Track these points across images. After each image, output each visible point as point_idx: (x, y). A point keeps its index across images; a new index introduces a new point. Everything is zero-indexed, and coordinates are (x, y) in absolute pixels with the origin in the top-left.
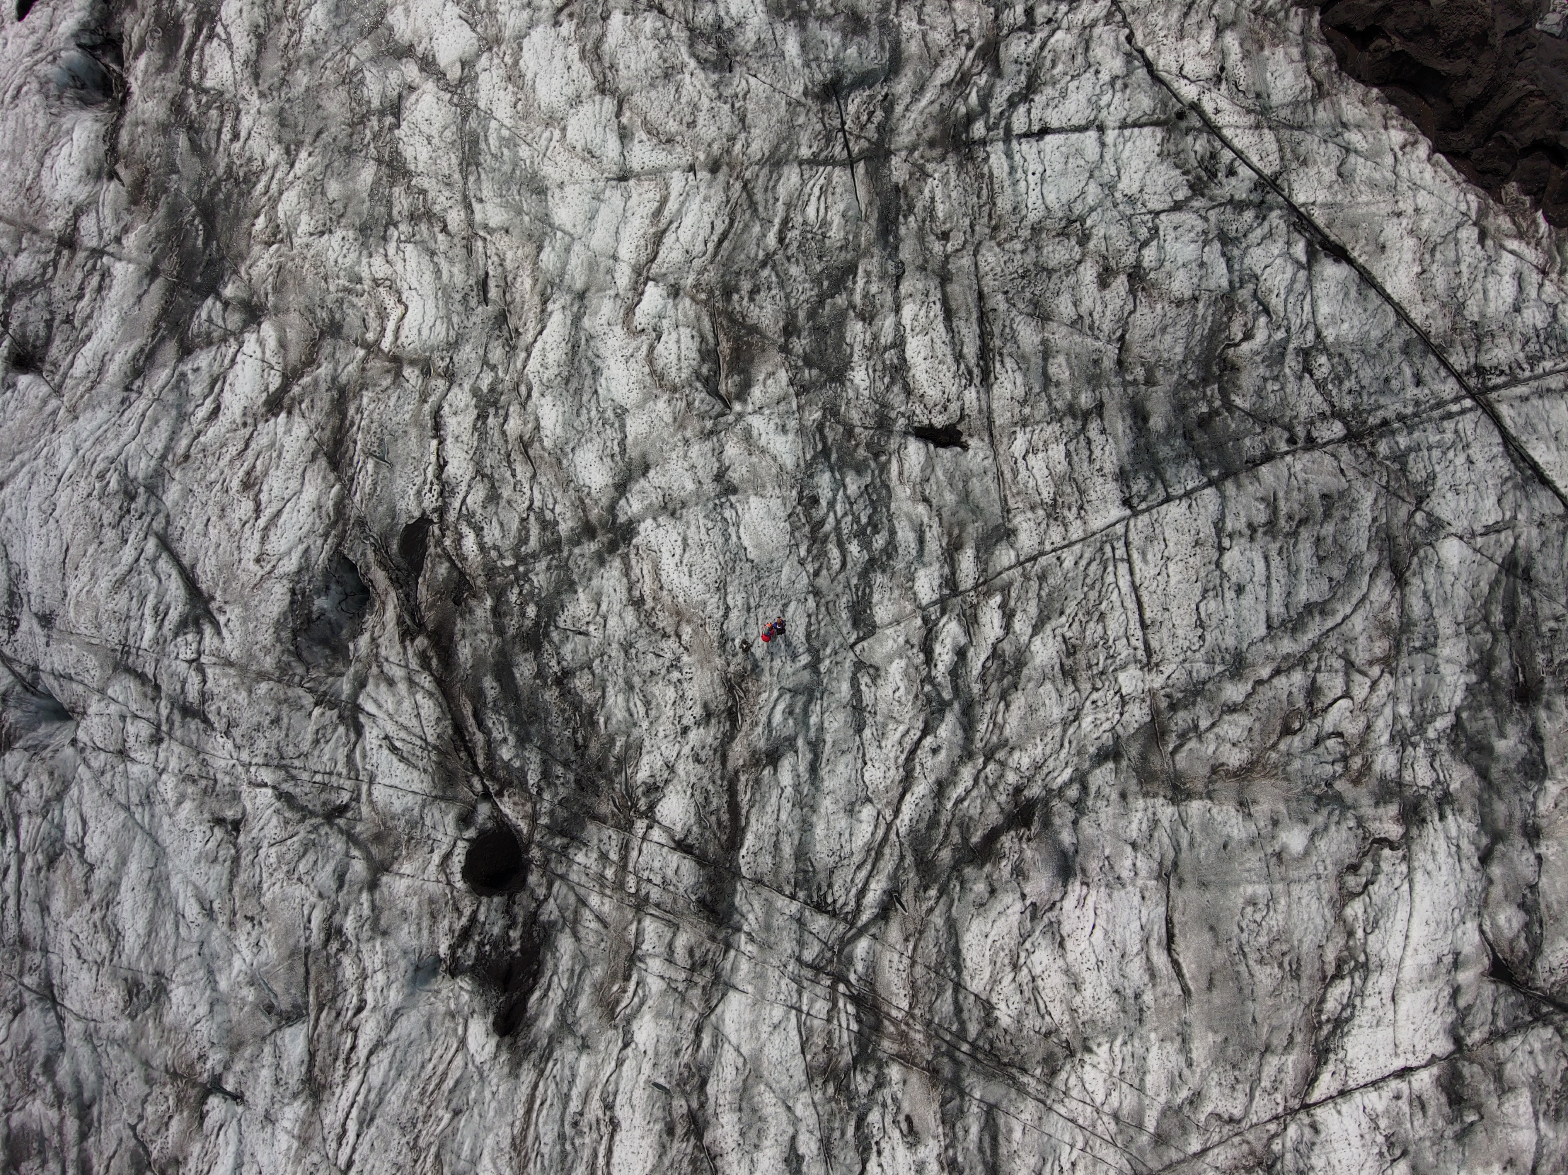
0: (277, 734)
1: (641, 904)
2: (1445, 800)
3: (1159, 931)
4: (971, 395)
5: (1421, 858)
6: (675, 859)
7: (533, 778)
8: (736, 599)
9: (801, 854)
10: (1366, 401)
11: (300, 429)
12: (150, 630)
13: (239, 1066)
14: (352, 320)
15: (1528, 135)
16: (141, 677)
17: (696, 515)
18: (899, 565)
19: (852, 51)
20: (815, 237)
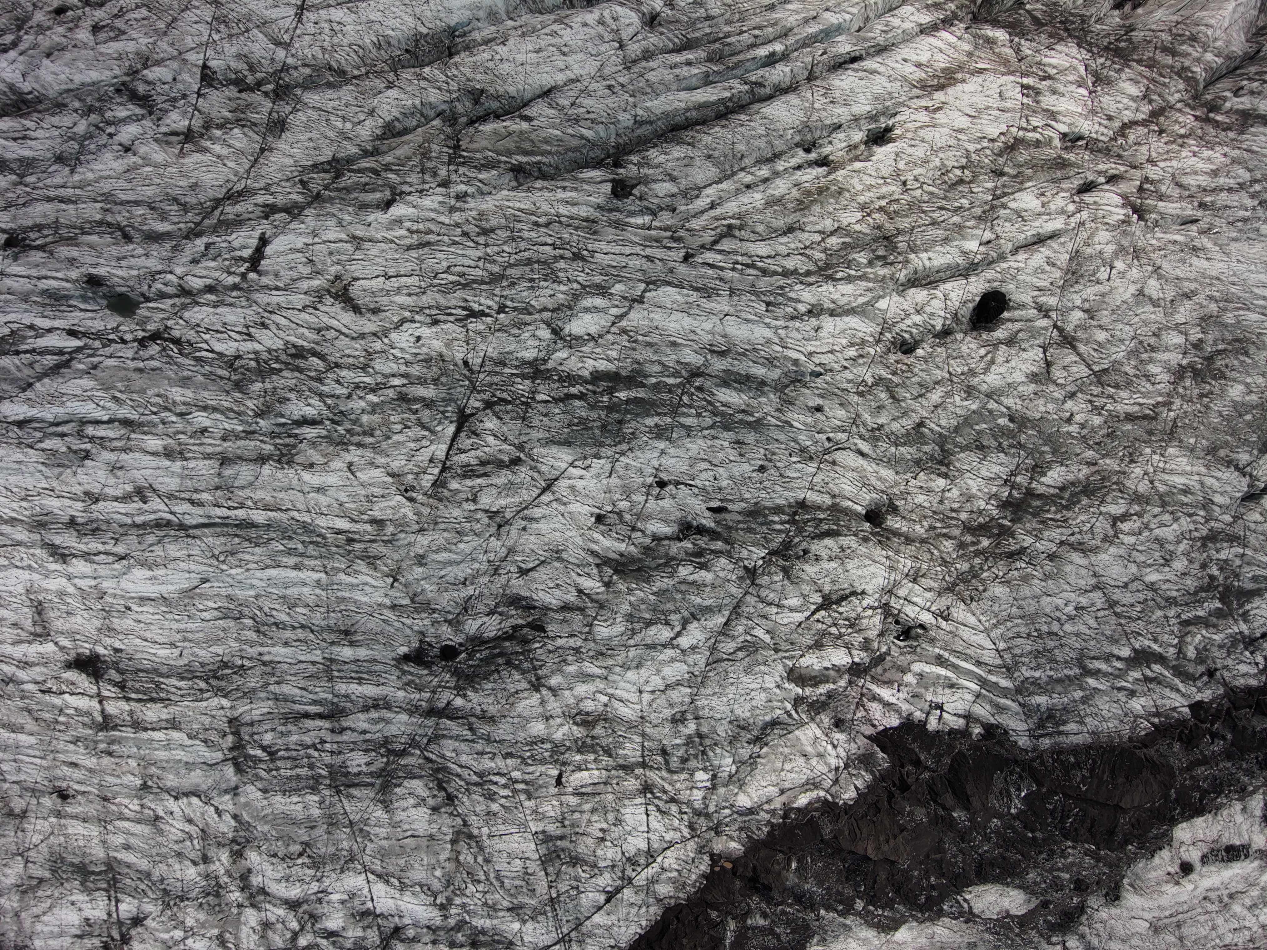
1: (434, 692)
2: (445, 917)
3: (416, 833)
4: (570, 789)
5: (430, 908)
6: (445, 701)
7: (470, 662)
8: (516, 720)
9: (443, 736)
10: (562, 905)
11: (572, 599)
12: (519, 559)
13: (400, 587)
14: (604, 612)
17: (540, 709)
19: (675, 758)
20: (620, 746)
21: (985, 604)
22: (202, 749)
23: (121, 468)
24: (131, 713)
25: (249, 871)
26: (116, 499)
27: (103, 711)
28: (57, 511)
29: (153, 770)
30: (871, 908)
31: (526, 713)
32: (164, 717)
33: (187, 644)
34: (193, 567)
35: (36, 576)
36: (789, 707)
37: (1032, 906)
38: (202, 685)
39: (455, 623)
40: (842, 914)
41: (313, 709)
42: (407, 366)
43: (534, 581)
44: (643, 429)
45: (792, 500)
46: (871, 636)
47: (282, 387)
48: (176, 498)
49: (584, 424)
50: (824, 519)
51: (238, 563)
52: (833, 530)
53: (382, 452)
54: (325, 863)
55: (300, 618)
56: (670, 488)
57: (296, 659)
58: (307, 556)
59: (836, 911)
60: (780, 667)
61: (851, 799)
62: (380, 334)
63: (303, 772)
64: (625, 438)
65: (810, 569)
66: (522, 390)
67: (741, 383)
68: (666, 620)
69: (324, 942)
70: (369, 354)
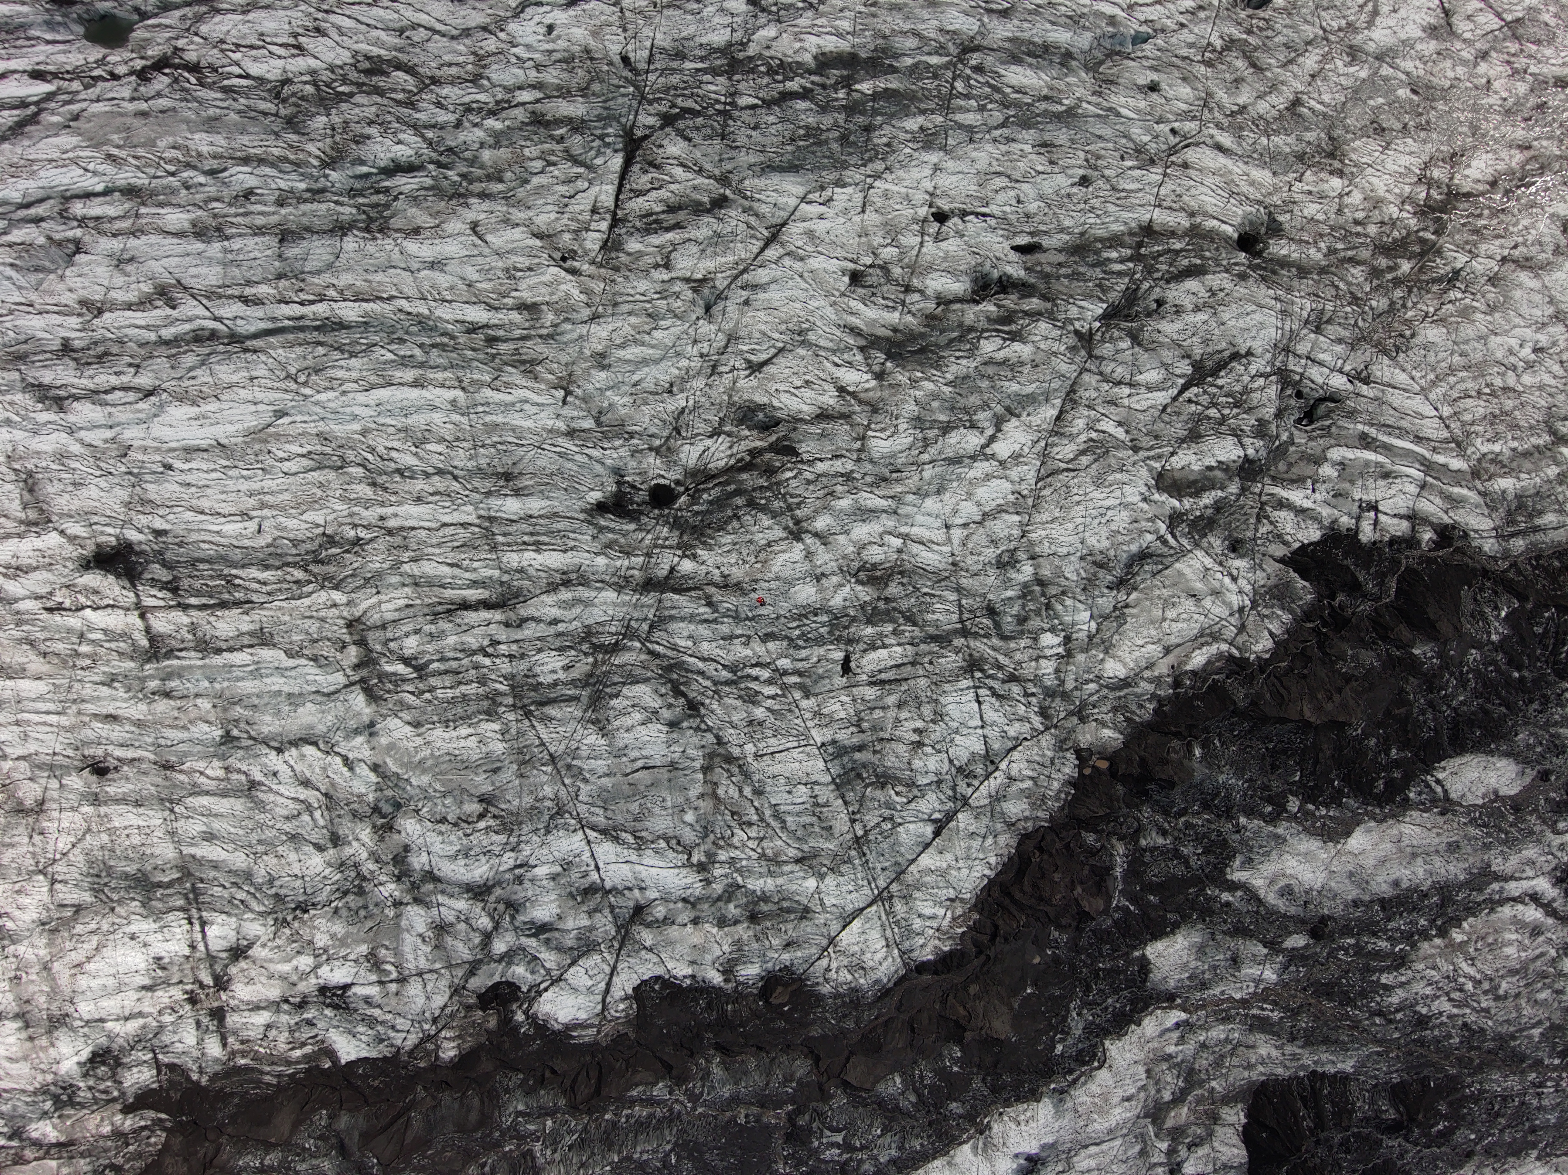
0: (707, 405)
1: (648, 555)
3: (651, 763)
4: (864, 677)
5: (684, 871)
6: (667, 567)
7: (696, 508)
8: (773, 585)
9: (672, 618)
10: (873, 846)
11: (832, 402)
12: (745, 348)
13: (577, 402)
14: (879, 418)
15: (1000, 922)
16: (726, 347)
17: (807, 566)
18: (791, 651)
19: (1010, 619)
20: (928, 608)
21: (1417, 354)
22: (311, 669)
23: (131, 260)
24: (193, 628)
25: (407, 848)
26: (129, 307)
27: (148, 630)
28: (40, 335)
29: (238, 711)
30: (1311, 807)
31: (787, 573)
32: (245, 627)
33: (266, 512)
34: (260, 395)
35: (18, 435)
36: (1163, 528)
37: (1528, 780)
38: (299, 574)
39: (665, 451)
40: (1272, 819)
41: (474, 595)
42: (538, 71)
43: (772, 378)
44: (902, 136)
45: (1133, 225)
46: (1267, 417)
47: (356, 119)
48: (220, 297)
49: (815, 136)
50: (1182, 250)
51: (327, 384)
52: (1195, 265)
53: (520, 204)
54: (521, 823)
55: (435, 460)
56: (954, 222)
57: (438, 521)
58: (431, 367)
59: (1262, 816)
60: (1144, 472)
61: (1266, 652)
62: (492, 27)
63: (471, 689)
64: (877, 153)
65: (1169, 328)
66: (715, 93)
67: (1037, 57)
68: (970, 421)
69: (532, 942)
70: (480, 59)
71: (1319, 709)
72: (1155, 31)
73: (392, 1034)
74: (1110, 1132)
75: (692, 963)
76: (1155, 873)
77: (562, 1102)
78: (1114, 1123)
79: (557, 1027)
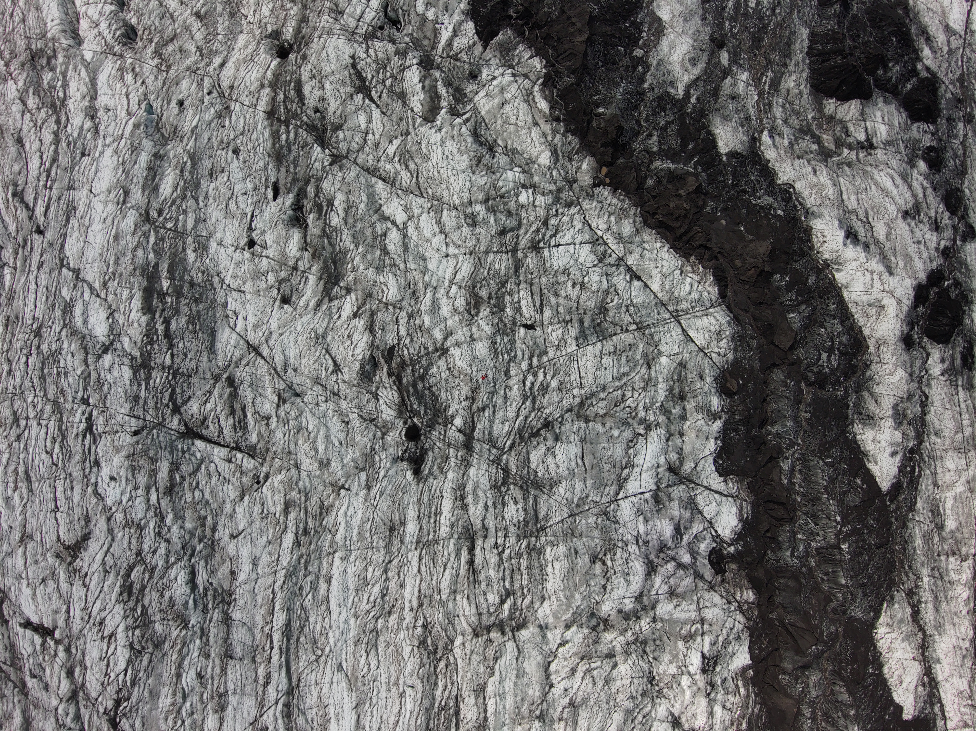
0: (358, 400)
1: (449, 445)
2: (657, 425)
3: (580, 454)
4: (537, 316)
5: (649, 439)
6: (458, 434)
7: (422, 413)
8: (475, 368)
9: (490, 434)
10: (644, 319)
11: (362, 322)
12: (324, 373)
13: (349, 482)
14: (375, 293)
15: (698, 243)
16: (322, 385)
17: (464, 346)
18: (517, 361)
19: (508, 222)
20: (497, 273)
22: (502, 662)
25: (620, 611)
29: (524, 710)
30: (641, 42)
31: (468, 359)
32: (472, 701)
33: (401, 682)
34: (327, 679)
36: (458, 120)
38: (442, 664)
39: (385, 430)
40: (647, 67)
41: (464, 556)
42: (139, 488)
43: (344, 358)
44: (198, 264)
45: (266, 123)
46: (394, 49)
47: (159, 604)
48: (263, 699)
49: (194, 319)
50: (285, 94)
51: (324, 637)
52: (295, 86)
53: (221, 507)
54: (610, 539)
55: (378, 573)
56: (255, 235)
57: (416, 575)
58: (319, 571)
59: (645, 73)
60: (423, 129)
61: (541, 62)
62: (108, 515)
63: (524, 563)
64: (208, 280)
65: (333, 106)
66: (161, 379)
67: (155, 175)
68: (381, 236)
69: (686, 538)
70: (127, 524)
71: (580, 31)
72: (145, 100)
73: (736, 630)
74: (834, 185)
75: (707, 438)
76: (675, 144)
77: (787, 527)
78: (829, 182)
79: (740, 527)
